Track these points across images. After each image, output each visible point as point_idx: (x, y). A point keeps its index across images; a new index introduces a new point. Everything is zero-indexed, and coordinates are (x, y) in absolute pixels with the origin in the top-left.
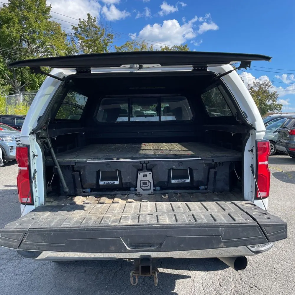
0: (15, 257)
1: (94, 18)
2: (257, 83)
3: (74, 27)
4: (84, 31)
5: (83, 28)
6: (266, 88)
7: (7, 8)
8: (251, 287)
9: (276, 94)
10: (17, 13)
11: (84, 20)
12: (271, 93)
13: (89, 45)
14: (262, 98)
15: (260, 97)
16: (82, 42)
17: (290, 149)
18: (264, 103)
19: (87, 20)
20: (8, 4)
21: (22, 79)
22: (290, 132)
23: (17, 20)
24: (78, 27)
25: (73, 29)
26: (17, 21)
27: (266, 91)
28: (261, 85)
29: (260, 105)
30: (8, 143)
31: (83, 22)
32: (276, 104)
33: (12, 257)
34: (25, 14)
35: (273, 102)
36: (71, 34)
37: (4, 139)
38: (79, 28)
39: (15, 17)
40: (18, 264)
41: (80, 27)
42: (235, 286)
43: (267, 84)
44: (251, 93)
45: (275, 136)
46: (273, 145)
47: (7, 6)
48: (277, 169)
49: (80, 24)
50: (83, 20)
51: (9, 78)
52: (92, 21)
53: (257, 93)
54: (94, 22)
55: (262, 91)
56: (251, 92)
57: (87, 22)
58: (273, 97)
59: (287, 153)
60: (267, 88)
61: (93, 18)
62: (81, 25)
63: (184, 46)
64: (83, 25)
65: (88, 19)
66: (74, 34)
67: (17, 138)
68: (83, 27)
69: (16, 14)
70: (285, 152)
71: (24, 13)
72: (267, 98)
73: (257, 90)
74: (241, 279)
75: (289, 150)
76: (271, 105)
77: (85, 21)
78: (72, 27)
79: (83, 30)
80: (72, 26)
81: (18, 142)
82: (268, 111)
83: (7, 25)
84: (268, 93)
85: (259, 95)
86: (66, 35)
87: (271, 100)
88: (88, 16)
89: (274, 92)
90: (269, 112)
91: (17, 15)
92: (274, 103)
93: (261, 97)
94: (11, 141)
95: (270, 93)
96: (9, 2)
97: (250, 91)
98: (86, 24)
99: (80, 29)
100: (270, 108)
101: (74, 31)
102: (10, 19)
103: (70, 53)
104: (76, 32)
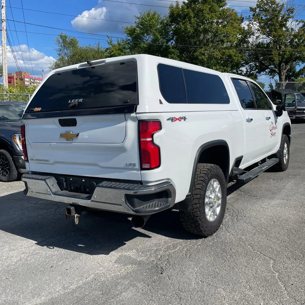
3: (251, 8)
24: (257, 7)
25: (251, 11)
36: (249, 16)
41: (259, 7)
49: (258, 3)
99: (258, 9)
101: (252, 13)
102: (187, 15)
103: (246, 37)
104: (254, 13)
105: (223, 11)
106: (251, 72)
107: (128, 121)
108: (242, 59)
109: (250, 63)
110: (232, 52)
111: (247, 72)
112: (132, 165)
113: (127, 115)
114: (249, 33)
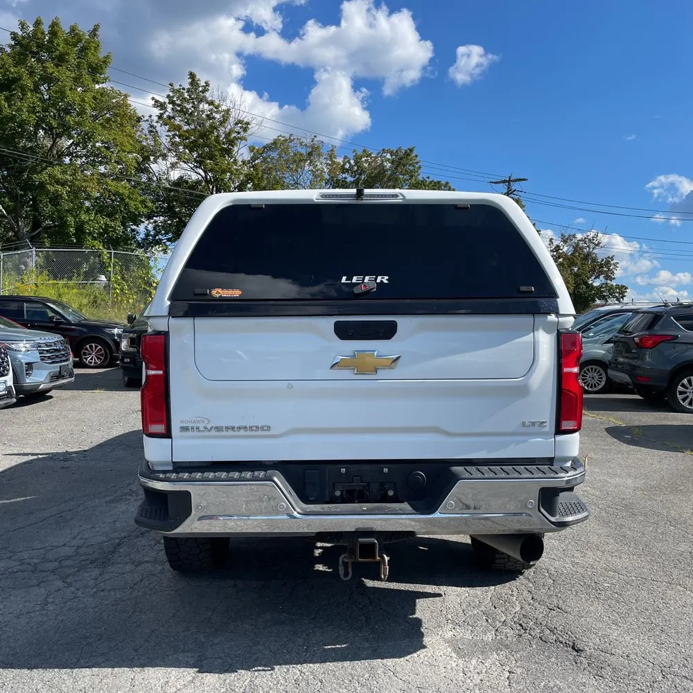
0: (91, 563)
1: (205, 83)
2: (570, 235)
3: (157, 101)
4: (179, 111)
5: (179, 105)
6: (589, 248)
7: (8, 55)
8: (551, 609)
9: (612, 262)
10: (31, 67)
11: (180, 85)
12: (602, 260)
13: (192, 142)
14: (580, 271)
15: (576, 269)
16: (174, 136)
17: (640, 378)
18: (586, 283)
19: (187, 86)
20: (11, 46)
21: (35, 217)
22: (638, 341)
23: (29, 83)
24: (167, 101)
25: (154, 106)
26: (30, 85)
27: (589, 254)
28: (580, 240)
29: (577, 286)
30: (20, 356)
31: (178, 91)
32: (612, 285)
33: (83, 563)
34: (49, 70)
35: (607, 279)
36: (150, 116)
37: (13, 346)
38: (169, 103)
39: (25, 76)
40: (101, 575)
41: (172, 102)
42: (522, 608)
43: (593, 240)
44: (556, 261)
45: (608, 351)
46: (602, 371)
47: (9, 50)
48: (611, 419)
49: (171, 94)
50: (178, 87)
51: (5, 213)
52: (201, 89)
53: (569, 259)
54: (203, 92)
55: (582, 256)
56: (555, 256)
57: (188, 92)
58: (605, 269)
59: (632, 387)
60: (591, 250)
61: (202, 83)
62: (173, 97)
63: (406, 151)
64: (178, 98)
65: (191, 84)
66: (157, 118)
67: (42, 345)
68: (179, 102)
69: (28, 70)
70: (628, 384)
71: (47, 67)
72: (593, 270)
73: (570, 253)
74: (532, 598)
75: (636, 381)
76: (602, 287)
77: (184, 89)
78: (153, 102)
79: (179, 108)
80: (153, 99)
81: (43, 353)
82: (594, 301)
83: (7, 93)
84: (594, 260)
85: (575, 265)
86: (139, 120)
87: (601, 277)
88: (190, 78)
89: (609, 257)
90: (598, 302)
91: (32, 73)
92: (609, 282)
93: (579, 269)
94: (28, 350)
95: (599, 261)
96: (13, 43)
97: (555, 253)
98: (186, 95)
99: (171, 106)
100: (600, 293)
101: (157, 111)
102: (15, 80)
103: (146, 159)
104: (161, 112)
105: (103, 93)
106: (157, 237)
107: (537, 330)
108: (145, 208)
109: (155, 218)
110: (123, 187)
111: (147, 235)
112: (536, 425)
113: (539, 319)
114: (153, 153)
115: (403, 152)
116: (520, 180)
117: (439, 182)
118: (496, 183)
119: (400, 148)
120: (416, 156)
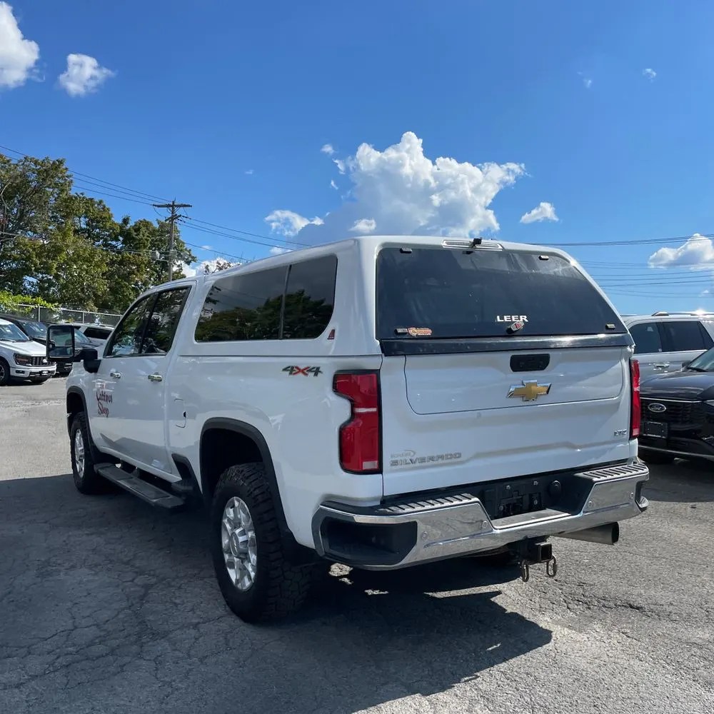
63: (54, 163)
112: (621, 434)
115: (51, 162)
116: (185, 206)
117: (92, 199)
118: (159, 206)
119: (47, 158)
120: (66, 169)
